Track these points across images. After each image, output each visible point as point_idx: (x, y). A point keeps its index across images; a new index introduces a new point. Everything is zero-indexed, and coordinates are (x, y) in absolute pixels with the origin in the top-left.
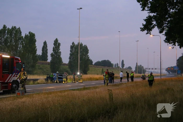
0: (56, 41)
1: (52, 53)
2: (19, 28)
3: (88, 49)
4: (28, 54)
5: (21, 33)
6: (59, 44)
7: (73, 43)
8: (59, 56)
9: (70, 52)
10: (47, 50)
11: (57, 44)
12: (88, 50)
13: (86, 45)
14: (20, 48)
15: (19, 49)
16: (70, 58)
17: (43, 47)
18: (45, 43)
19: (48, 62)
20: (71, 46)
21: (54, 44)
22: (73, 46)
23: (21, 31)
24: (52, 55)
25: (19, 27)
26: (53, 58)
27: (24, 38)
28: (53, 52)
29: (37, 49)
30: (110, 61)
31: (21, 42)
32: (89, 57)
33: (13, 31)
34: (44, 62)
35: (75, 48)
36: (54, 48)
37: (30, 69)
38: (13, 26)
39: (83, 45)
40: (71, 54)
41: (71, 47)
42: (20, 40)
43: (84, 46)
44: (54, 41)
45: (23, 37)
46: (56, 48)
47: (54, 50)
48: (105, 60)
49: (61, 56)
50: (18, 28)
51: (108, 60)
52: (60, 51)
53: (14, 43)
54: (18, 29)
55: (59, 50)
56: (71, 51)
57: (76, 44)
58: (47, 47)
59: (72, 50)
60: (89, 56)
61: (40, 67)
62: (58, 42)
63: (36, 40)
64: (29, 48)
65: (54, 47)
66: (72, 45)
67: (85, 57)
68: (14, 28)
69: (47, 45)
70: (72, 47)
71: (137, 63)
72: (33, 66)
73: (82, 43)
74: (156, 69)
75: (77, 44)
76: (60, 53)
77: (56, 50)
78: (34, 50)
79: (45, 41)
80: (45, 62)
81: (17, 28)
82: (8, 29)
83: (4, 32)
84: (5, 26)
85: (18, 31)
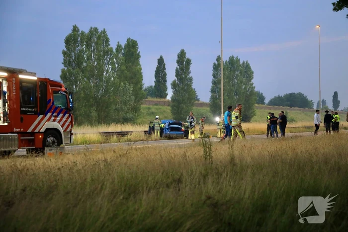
0: (182, 55)
1: (175, 81)
2: (104, 32)
4: (125, 84)
5: (107, 41)
6: (189, 62)
7: (219, 59)
8: (189, 86)
9: (212, 78)
10: (165, 74)
11: (183, 63)
12: (253, 72)
13: (247, 62)
14: (107, 71)
15: (107, 73)
16: (213, 91)
17: (158, 68)
18: (161, 61)
19: (168, 101)
20: (214, 64)
21: (178, 62)
22: (219, 63)
23: (108, 37)
24: (174, 85)
25: (104, 29)
26: (176, 90)
27: (114, 50)
28: (176, 79)
29: (142, 74)
30: (305, 95)
31: (110, 59)
32: (254, 87)
33: (92, 37)
34: (159, 100)
36: (177, 70)
37: (129, 115)
38: (91, 28)
39: (241, 62)
40: (214, 83)
41: (213, 68)
42: (108, 56)
43: (244, 63)
44: (178, 56)
45: (112, 48)
46: (182, 69)
47: (176, 76)
48: (294, 93)
49: (192, 86)
50: (103, 30)
51: (300, 94)
52: (191, 75)
53: (96, 63)
54: (101, 33)
55: (189, 73)
56: (214, 75)
57: (224, 60)
58: (164, 69)
59: (217, 74)
60: (253, 85)
61: (151, 111)
62: (185, 57)
63: (140, 54)
64: (126, 71)
65: (178, 67)
66: (216, 63)
67: (245, 88)
68: (94, 31)
69: (164, 65)
70: (216, 67)
72: (135, 110)
73: (238, 57)
75: (228, 60)
76: (191, 79)
77: (182, 74)
78: (136, 77)
79: (161, 57)
80: (162, 100)
81: (100, 31)
82: (83, 33)
83: (75, 41)
84: (75, 29)
85: (103, 38)
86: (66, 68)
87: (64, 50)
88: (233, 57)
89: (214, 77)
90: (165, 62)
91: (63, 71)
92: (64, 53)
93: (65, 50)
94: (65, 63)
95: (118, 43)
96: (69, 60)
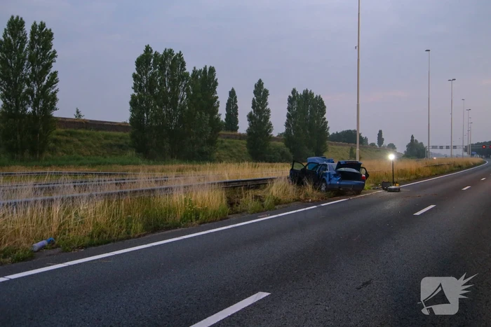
0: (259, 85)
1: (251, 113)
2: (180, 55)
3: (326, 104)
4: (201, 113)
5: (183, 64)
6: (266, 93)
7: (294, 91)
8: (267, 118)
9: (287, 111)
10: (237, 107)
11: (261, 93)
12: (325, 107)
13: (320, 97)
14: (182, 99)
15: (181, 101)
16: (287, 125)
17: (229, 101)
18: (232, 94)
19: (240, 135)
20: (289, 97)
21: (255, 92)
22: (294, 96)
23: (184, 60)
24: (250, 117)
25: (180, 52)
27: (190, 76)
28: (253, 110)
29: (218, 103)
31: (185, 85)
32: (327, 122)
33: (166, 59)
34: (230, 133)
35: (298, 103)
36: (254, 101)
37: (205, 149)
38: (166, 49)
39: (315, 96)
40: (288, 116)
41: (288, 100)
42: (183, 81)
43: (317, 97)
44: (255, 86)
45: (188, 73)
46: (258, 100)
47: (253, 107)
48: (350, 130)
49: (270, 120)
50: (178, 53)
52: (268, 107)
53: (169, 90)
54: (177, 55)
55: (267, 105)
56: (289, 109)
57: (299, 93)
58: (236, 101)
59: (292, 107)
60: (326, 120)
61: (224, 144)
62: (262, 87)
63: (218, 81)
64: (202, 100)
65: (255, 98)
66: (291, 95)
67: (318, 123)
68: (168, 53)
69: (236, 97)
70: (291, 100)
71: (412, 137)
72: (212, 142)
73: (312, 91)
74: (441, 147)
75: (302, 94)
76: (268, 111)
77: (258, 106)
78: (211, 106)
79: (233, 89)
80: (233, 133)
81: (175, 53)
82: (156, 54)
83: (148, 63)
84: (148, 49)
85: (178, 61)
86: (136, 94)
87: (134, 73)
88: (307, 90)
89: (289, 111)
90: (237, 94)
91: (133, 96)
92: (135, 77)
93: (136, 73)
94: (135, 88)
95: (195, 68)
96: (140, 84)
